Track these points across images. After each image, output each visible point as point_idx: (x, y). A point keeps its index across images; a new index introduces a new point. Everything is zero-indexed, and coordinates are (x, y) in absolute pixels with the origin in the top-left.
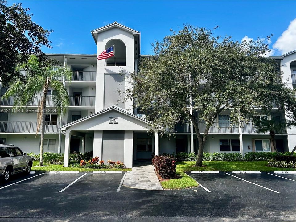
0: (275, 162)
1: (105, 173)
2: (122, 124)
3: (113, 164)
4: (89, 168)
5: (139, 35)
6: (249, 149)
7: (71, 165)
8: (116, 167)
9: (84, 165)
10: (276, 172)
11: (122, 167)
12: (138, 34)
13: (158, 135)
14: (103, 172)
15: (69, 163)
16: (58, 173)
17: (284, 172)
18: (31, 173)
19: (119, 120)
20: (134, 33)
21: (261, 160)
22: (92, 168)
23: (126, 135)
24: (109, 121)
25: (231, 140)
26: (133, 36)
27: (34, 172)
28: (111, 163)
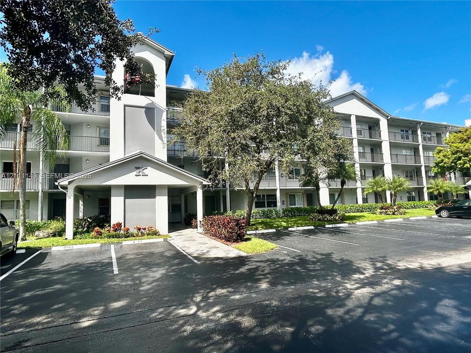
0: (318, 216)
1: (140, 242)
2: (152, 177)
3: (142, 230)
4: (110, 238)
5: (173, 56)
6: (284, 204)
7: (78, 236)
8: (148, 234)
9: (101, 235)
10: (327, 226)
11: (156, 233)
12: (172, 54)
13: (201, 191)
14: (137, 242)
15: (75, 234)
16: (67, 248)
17: (334, 226)
18: (18, 252)
19: (150, 171)
20: (167, 53)
21: (298, 215)
22: (113, 238)
23: (157, 191)
24: (135, 173)
25: (267, 195)
26: (165, 57)
27: (23, 251)
28: (139, 229)
